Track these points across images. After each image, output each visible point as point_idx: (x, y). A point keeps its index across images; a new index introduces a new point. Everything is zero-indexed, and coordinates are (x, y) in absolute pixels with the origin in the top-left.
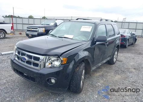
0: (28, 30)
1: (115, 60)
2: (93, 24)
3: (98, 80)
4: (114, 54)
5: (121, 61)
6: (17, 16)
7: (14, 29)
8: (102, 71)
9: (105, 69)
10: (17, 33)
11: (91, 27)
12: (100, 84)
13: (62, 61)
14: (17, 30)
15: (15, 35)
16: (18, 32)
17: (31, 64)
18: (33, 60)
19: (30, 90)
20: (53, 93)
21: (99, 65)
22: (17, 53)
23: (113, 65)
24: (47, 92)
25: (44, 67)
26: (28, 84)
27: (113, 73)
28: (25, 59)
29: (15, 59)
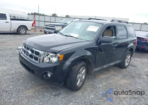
0: (46, 28)
1: (126, 64)
2: (101, 25)
3: (101, 81)
4: (125, 58)
5: (135, 66)
6: (42, 14)
7: (36, 26)
8: (109, 74)
9: (113, 72)
10: (38, 30)
11: (98, 27)
12: (101, 86)
13: (59, 58)
14: (39, 27)
15: (36, 32)
16: (40, 29)
17: (32, 58)
18: (34, 54)
19: (33, 82)
20: (52, 87)
21: (104, 67)
22: (24, 48)
23: (124, 69)
24: (47, 86)
25: (43, 61)
26: (33, 77)
27: (121, 77)
28: (28, 53)
29: (22, 53)
